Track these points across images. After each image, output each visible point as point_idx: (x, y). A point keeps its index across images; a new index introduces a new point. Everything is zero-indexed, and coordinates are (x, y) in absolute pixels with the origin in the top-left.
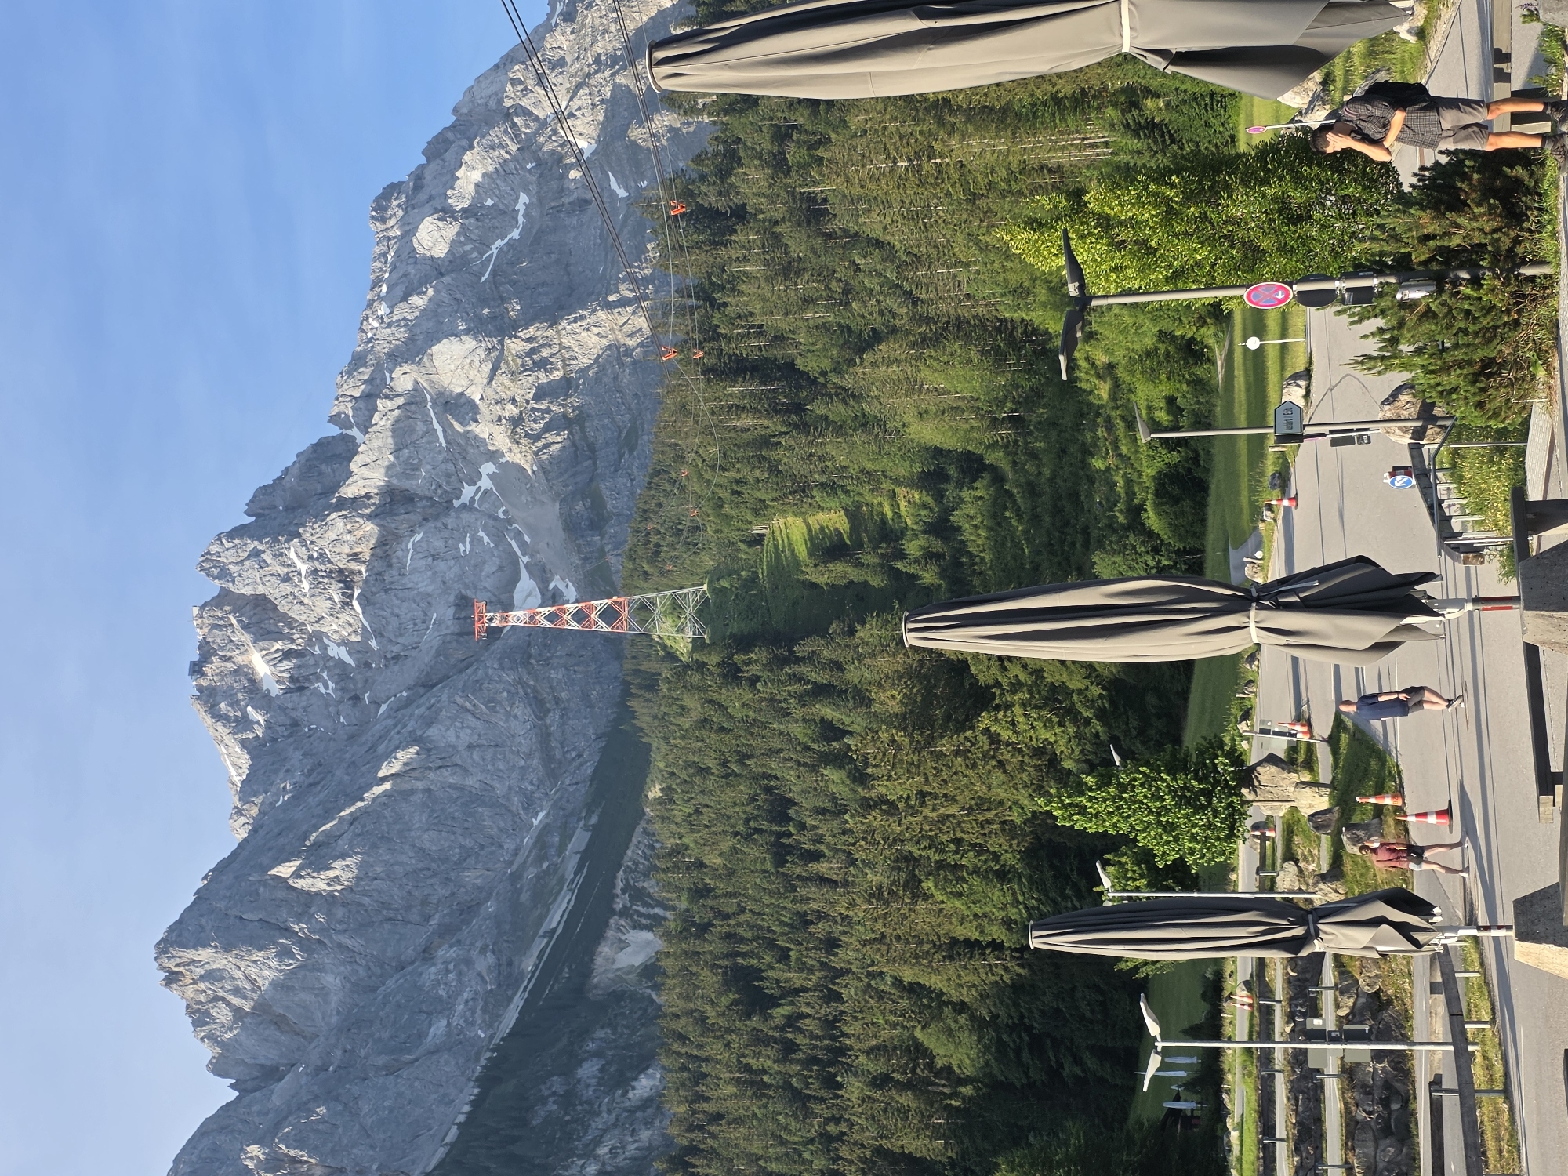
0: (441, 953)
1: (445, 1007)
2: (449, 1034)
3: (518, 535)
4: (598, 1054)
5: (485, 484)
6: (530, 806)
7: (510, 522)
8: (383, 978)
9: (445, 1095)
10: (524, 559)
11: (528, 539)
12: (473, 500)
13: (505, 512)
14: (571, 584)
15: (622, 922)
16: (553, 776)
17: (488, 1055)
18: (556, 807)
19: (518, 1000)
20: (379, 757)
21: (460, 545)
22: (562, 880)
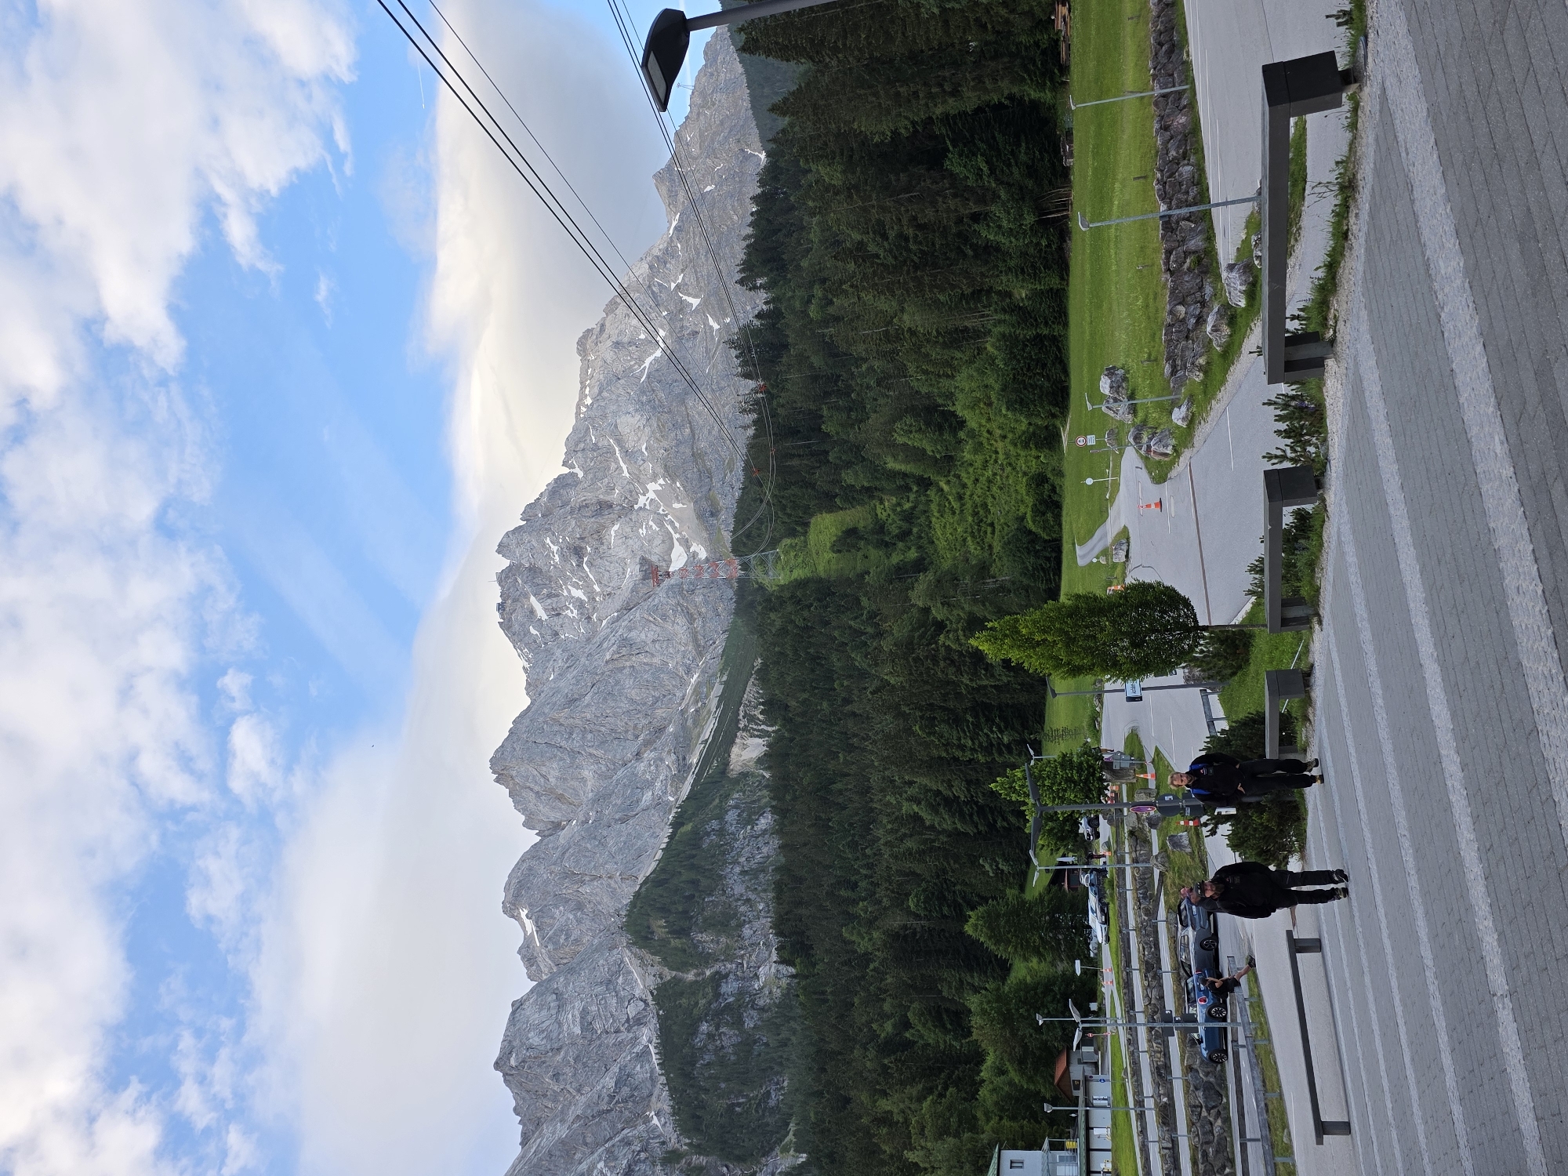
0: (646, 755)
1: (650, 784)
2: (653, 799)
3: (672, 523)
4: (736, 807)
5: (651, 495)
6: (689, 672)
7: (666, 515)
8: (615, 771)
9: (654, 833)
10: (676, 536)
11: (677, 525)
12: (645, 505)
13: (663, 510)
14: (702, 548)
15: (744, 734)
16: (701, 654)
17: (675, 810)
18: (703, 672)
19: (690, 779)
20: (604, 650)
21: (640, 530)
22: (709, 712)
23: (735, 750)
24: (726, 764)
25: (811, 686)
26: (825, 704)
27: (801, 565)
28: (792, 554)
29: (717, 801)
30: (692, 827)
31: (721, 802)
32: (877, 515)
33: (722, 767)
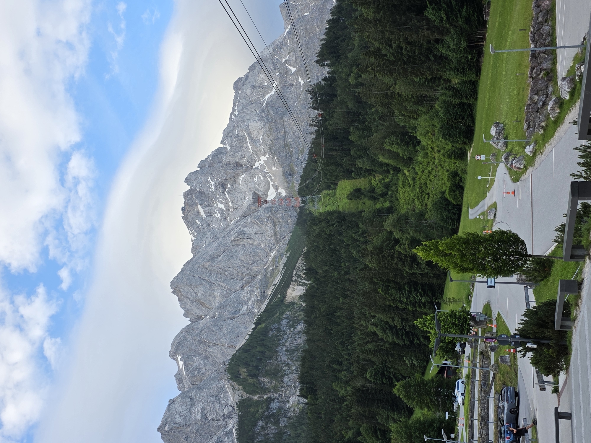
0: (246, 288)
1: (246, 303)
2: (247, 310)
3: (270, 177)
4: (287, 318)
5: (262, 162)
6: (271, 250)
7: (268, 173)
8: (230, 294)
9: (246, 326)
10: (272, 183)
11: (273, 178)
12: (258, 166)
13: (267, 170)
14: (284, 191)
15: (295, 283)
16: (277, 242)
17: (257, 316)
18: (278, 251)
19: (266, 302)
20: (231, 235)
21: (255, 179)
22: (279, 271)
23: (289, 291)
24: (284, 297)
25: (330, 264)
26: (336, 274)
27: (331, 204)
28: (328, 198)
29: (278, 314)
30: (265, 326)
31: (280, 315)
32: (371, 183)
33: (282, 298)
